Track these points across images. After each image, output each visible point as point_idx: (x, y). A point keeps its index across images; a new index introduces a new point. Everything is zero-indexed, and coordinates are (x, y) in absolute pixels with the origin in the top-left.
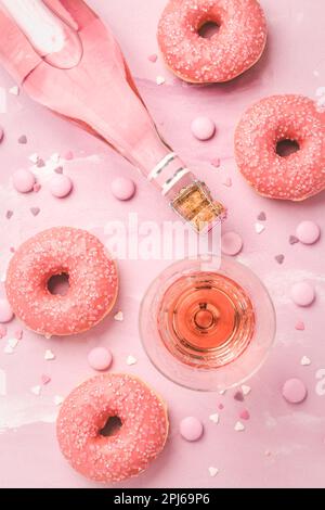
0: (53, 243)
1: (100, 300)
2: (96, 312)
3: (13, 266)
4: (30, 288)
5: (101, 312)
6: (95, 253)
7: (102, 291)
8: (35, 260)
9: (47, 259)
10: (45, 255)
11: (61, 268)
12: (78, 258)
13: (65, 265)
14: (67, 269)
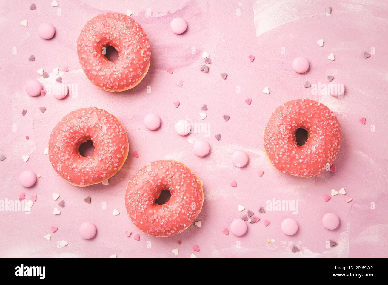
0: (75, 122)
1: (117, 151)
2: (117, 160)
3: (51, 145)
4: (67, 157)
5: (121, 159)
6: (105, 121)
7: (117, 144)
8: (65, 136)
9: (73, 133)
10: (71, 131)
11: (85, 137)
12: (94, 127)
13: (88, 134)
14: (89, 137)
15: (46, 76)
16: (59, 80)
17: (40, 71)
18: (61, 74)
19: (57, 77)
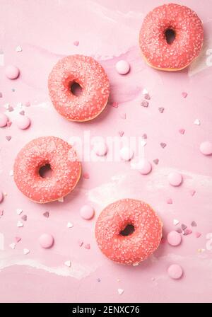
0: (36, 148)
1: (70, 174)
2: (71, 181)
3: (16, 168)
4: (29, 178)
5: (75, 180)
6: (61, 147)
7: (72, 167)
8: (28, 160)
9: (34, 158)
10: (33, 156)
11: (44, 161)
12: (52, 153)
13: (46, 159)
14: (48, 161)
15: (11, 109)
16: (23, 113)
17: (7, 106)
18: (24, 108)
19: (21, 111)
